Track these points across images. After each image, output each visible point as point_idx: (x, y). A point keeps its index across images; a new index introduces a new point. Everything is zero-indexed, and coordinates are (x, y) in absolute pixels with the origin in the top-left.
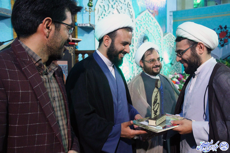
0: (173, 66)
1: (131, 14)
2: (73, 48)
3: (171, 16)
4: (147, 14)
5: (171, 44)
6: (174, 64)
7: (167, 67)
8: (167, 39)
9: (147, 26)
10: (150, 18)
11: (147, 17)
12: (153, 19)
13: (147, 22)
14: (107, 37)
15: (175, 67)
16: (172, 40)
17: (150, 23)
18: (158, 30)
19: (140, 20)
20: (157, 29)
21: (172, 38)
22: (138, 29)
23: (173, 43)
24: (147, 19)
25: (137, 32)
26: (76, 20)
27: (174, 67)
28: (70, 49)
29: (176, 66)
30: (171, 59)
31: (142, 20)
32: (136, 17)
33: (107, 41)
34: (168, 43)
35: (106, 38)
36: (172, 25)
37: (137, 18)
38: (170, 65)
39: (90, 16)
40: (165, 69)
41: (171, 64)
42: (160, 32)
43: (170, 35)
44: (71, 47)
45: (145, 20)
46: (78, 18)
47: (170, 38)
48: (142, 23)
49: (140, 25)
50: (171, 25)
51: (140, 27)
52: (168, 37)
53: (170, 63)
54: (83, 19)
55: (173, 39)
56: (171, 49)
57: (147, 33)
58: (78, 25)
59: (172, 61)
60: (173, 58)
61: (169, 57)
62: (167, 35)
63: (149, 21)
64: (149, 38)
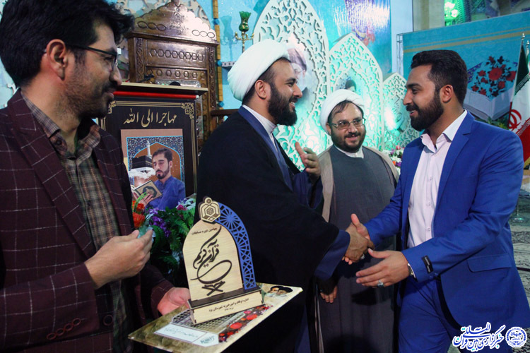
0: (403, 134)
1: (321, 41)
2: (192, 105)
3: (399, 42)
4: (352, 41)
5: (398, 94)
6: (406, 131)
7: (392, 136)
8: (390, 85)
9: (352, 61)
10: (358, 47)
11: (352, 46)
12: (363, 49)
13: (352, 55)
14: (259, 83)
15: (407, 136)
16: (400, 87)
17: (357, 55)
18: (374, 69)
19: (339, 51)
20: (372, 66)
21: (401, 82)
22: (336, 67)
23: (402, 91)
24: (352, 49)
25: (333, 74)
26: (218, 56)
27: (405, 135)
28: (187, 107)
29: (408, 133)
30: (398, 121)
31: (343, 51)
32: (331, 46)
33: (263, 90)
34: (392, 91)
35: (258, 85)
36: (402, 59)
37: (333, 49)
38: (397, 133)
39: (243, 47)
40: (388, 139)
41: (400, 130)
42: (376, 73)
43: (397, 78)
44: (190, 104)
45: (349, 52)
46: (222, 53)
47: (397, 83)
48: (342, 57)
49: (339, 61)
50: (400, 58)
51: (339, 63)
52: (393, 82)
53: (397, 128)
54: (231, 54)
55: (403, 84)
56: (400, 103)
57: (352, 75)
58: (223, 65)
59: (402, 124)
60: (402, 119)
61: (395, 118)
62: (391, 77)
63: (356, 52)
64: (356, 83)
